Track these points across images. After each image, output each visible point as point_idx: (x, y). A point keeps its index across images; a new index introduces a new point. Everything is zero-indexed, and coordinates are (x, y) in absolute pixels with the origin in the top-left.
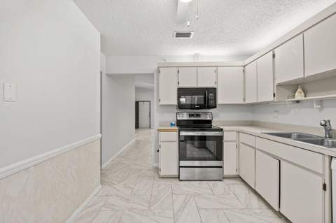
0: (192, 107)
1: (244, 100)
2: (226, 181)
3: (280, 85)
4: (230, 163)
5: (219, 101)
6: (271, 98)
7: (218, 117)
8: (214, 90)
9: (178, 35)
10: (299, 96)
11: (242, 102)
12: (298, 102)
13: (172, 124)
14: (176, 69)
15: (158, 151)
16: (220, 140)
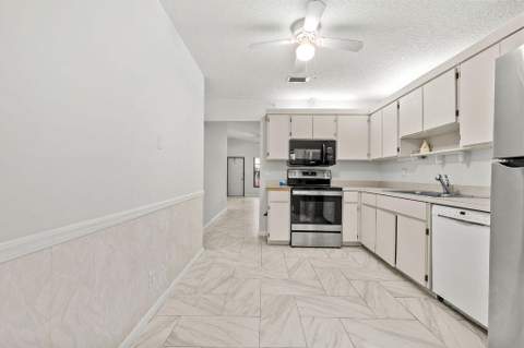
0: (306, 163)
1: (369, 155)
2: (344, 249)
3: (404, 139)
4: (349, 228)
5: (339, 156)
6: (395, 153)
7: (337, 175)
8: (332, 144)
9: (292, 80)
10: (424, 151)
11: (366, 158)
12: (423, 157)
13: (281, 184)
14: (288, 117)
15: (266, 215)
16: (338, 201)
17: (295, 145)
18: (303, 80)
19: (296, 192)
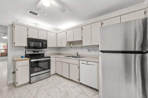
0: (35, 48)
1: (57, 45)
3: (68, 42)
5: (48, 46)
6: (65, 46)
7: (47, 52)
8: (46, 41)
9: (30, 12)
10: (72, 46)
11: (56, 47)
12: (71, 47)
13: (22, 57)
17: (29, 40)
18: (36, 14)
19: (32, 60)
